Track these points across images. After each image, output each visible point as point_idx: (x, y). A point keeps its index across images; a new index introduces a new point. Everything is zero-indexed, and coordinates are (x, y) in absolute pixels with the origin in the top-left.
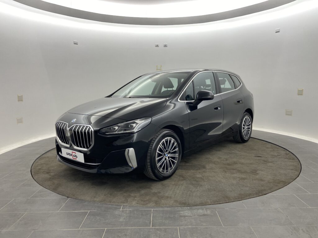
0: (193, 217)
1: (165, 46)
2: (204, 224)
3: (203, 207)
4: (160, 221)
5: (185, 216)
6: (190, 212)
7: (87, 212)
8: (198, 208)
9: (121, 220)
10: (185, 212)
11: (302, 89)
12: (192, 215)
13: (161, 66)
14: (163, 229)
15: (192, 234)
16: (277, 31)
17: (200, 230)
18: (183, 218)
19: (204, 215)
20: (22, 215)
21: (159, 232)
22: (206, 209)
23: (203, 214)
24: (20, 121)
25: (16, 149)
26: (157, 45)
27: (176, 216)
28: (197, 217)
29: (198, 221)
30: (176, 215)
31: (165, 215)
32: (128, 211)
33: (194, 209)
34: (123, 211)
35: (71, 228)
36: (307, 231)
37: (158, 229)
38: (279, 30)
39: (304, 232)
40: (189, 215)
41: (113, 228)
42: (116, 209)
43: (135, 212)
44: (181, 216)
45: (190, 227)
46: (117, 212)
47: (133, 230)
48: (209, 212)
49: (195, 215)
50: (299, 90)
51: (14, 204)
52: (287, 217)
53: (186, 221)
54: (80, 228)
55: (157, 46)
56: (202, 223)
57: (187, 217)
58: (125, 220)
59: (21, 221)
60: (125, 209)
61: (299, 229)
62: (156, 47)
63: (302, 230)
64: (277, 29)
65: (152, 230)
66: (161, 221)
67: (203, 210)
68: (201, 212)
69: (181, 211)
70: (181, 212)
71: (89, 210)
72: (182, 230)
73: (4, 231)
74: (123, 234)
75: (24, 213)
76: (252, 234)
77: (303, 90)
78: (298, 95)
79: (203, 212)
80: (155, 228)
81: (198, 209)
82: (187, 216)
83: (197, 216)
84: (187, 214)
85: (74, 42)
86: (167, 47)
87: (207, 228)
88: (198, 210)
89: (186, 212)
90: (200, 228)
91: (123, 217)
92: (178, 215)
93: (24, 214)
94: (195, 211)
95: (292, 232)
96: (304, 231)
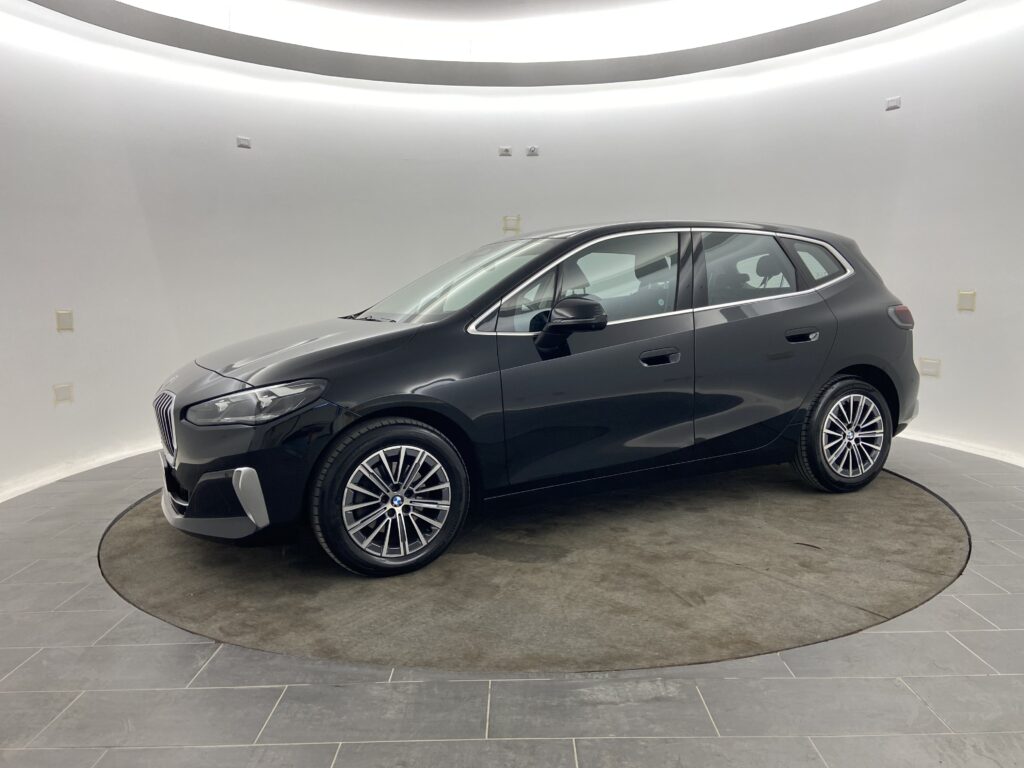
0: (622, 705)
1: (532, 153)
2: (658, 729)
3: (654, 672)
4: (514, 717)
5: (595, 704)
6: (611, 688)
7: (281, 690)
8: (637, 676)
9: (388, 715)
10: (596, 688)
11: (972, 292)
12: (617, 700)
13: (519, 220)
14: (525, 745)
15: (619, 760)
16: (892, 104)
17: (646, 747)
18: (588, 709)
19: (658, 699)
20: (71, 700)
21: (511, 755)
22: (665, 679)
23: (654, 696)
24: (63, 395)
25: (52, 484)
26: (507, 150)
27: (568, 701)
28: (636, 704)
29: (638, 718)
30: (567, 699)
31: (530, 699)
32: (411, 687)
33: (626, 680)
34: (395, 687)
35: (226, 742)
36: (991, 751)
37: (507, 746)
38: (899, 100)
39: (981, 755)
40: (609, 698)
41: (363, 740)
42: (373, 679)
43: (436, 690)
44: (584, 703)
45: (612, 737)
46: (375, 691)
47: (427, 747)
48: (672, 690)
49: (628, 701)
50: (962, 297)
51: (45, 662)
52: (926, 704)
53: (598, 718)
54: (258, 742)
55: (506, 153)
56: (652, 726)
57: (600, 707)
58: (401, 716)
59: (66, 717)
60: (401, 679)
61: (964, 744)
62: (502, 155)
63: (974, 746)
64: (891, 98)
65: (487, 749)
66: (519, 717)
67: (653, 682)
68: (646, 688)
69: (583, 686)
70: (582, 690)
71: (288, 683)
72: (587, 747)
73: (13, 749)
74: (396, 759)
75: (78, 693)
76: (813, 759)
77: (974, 295)
78: (961, 310)
79: (653, 689)
80: (498, 743)
81: (638, 680)
82: (601, 703)
83: (635, 702)
84: (601, 696)
85: (238, 140)
86: (537, 155)
87: (666, 741)
88: (637, 682)
89: (600, 689)
90: (643, 740)
91: (397, 707)
92: (572, 698)
93: (75, 696)
94: (629, 686)
95: (940, 754)
96: (979, 752)
